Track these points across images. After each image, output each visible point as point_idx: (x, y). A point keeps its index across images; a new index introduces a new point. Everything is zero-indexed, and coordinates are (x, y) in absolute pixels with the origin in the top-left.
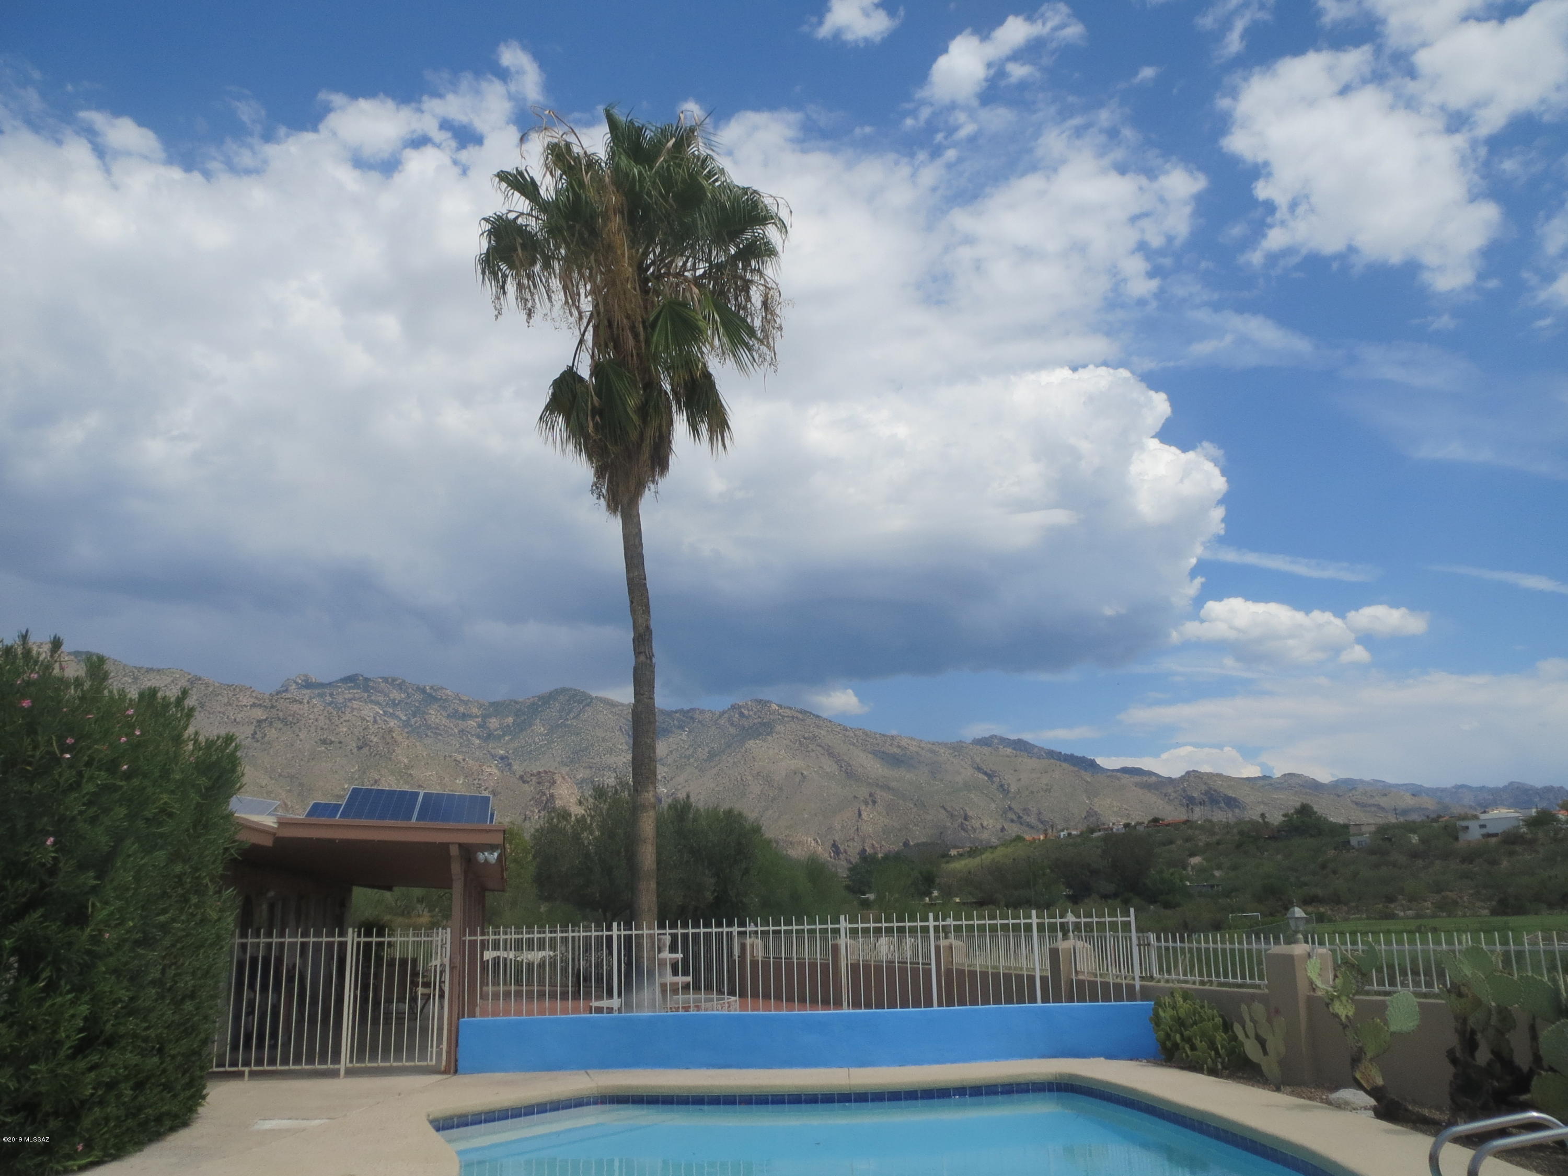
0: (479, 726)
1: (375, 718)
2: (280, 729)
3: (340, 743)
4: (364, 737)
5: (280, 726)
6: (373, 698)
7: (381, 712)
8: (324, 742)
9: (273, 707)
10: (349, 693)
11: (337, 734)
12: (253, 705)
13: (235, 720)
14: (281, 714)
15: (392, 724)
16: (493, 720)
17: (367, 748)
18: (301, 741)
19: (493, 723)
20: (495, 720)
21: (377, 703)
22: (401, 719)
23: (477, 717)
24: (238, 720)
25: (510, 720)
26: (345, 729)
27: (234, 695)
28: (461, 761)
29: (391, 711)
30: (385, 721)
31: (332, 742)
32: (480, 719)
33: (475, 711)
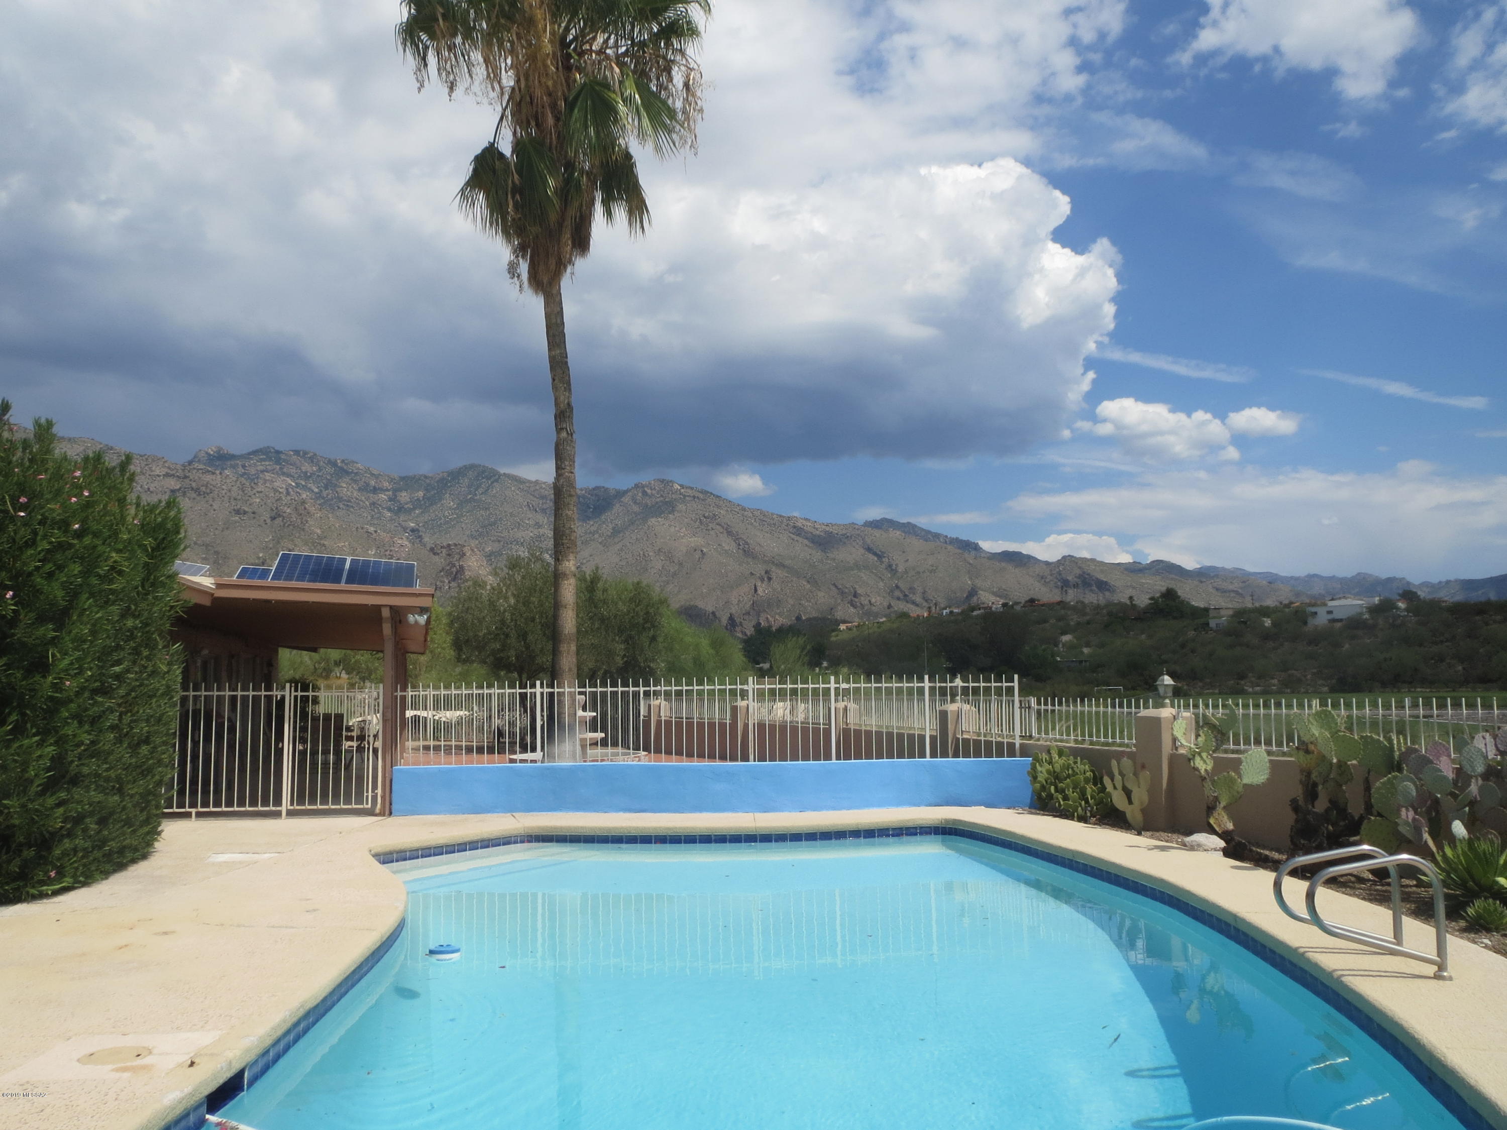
0: (390, 500)
1: (287, 489)
2: (194, 499)
3: (254, 513)
4: (277, 508)
5: (194, 495)
6: (285, 470)
7: (293, 484)
8: (238, 512)
9: (186, 477)
10: (262, 465)
11: (250, 505)
12: (167, 475)
13: (149, 489)
14: (194, 485)
15: (304, 496)
16: (404, 494)
17: (281, 519)
18: (215, 510)
19: (404, 496)
20: (405, 494)
21: (289, 475)
22: (313, 491)
23: (388, 490)
24: (151, 489)
25: (420, 494)
26: (258, 500)
27: (147, 465)
28: (373, 532)
29: (304, 483)
30: (298, 492)
31: (245, 513)
32: (391, 493)
33: (386, 484)
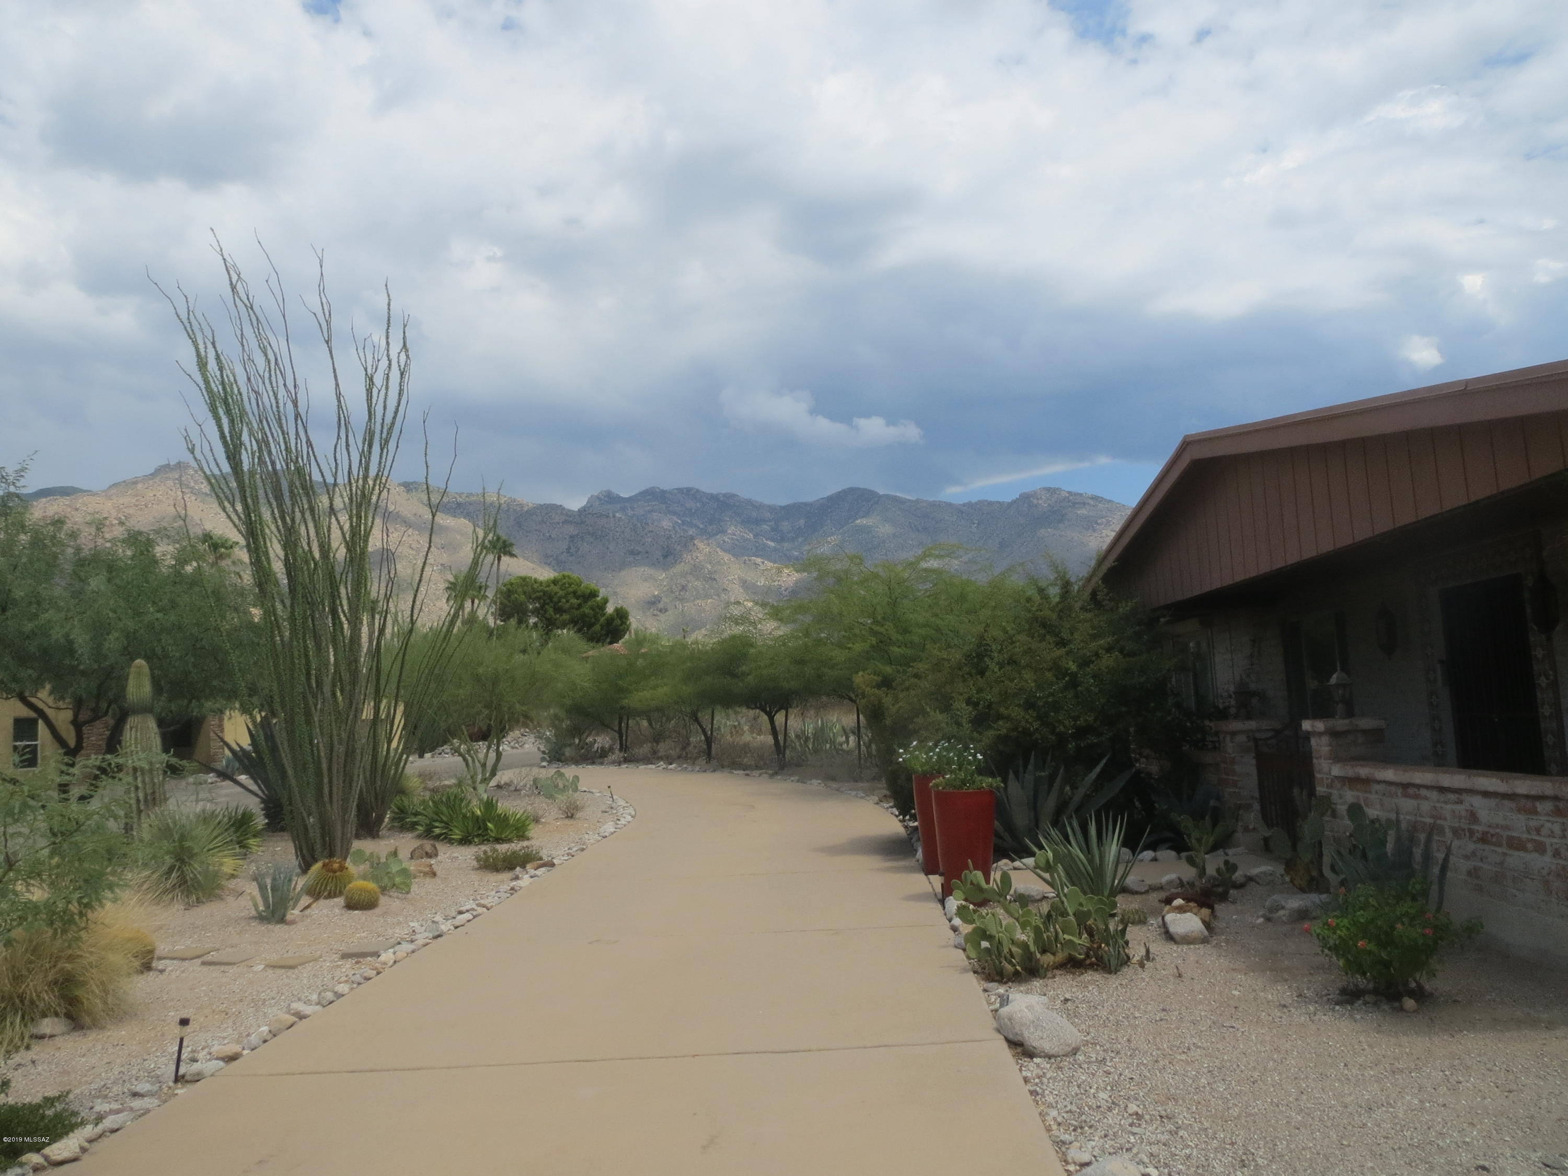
0: (773, 530)
1: (674, 527)
2: (592, 543)
3: (647, 553)
4: (667, 546)
5: (592, 540)
6: (671, 509)
7: (680, 522)
8: (632, 553)
9: (583, 523)
10: (649, 506)
11: (643, 545)
12: (565, 522)
13: (550, 536)
14: (590, 529)
15: (690, 533)
16: (786, 523)
17: (672, 557)
18: (611, 553)
19: (785, 526)
20: (787, 523)
21: (675, 513)
22: (699, 527)
23: (770, 521)
24: (553, 536)
25: (802, 522)
26: (650, 540)
27: (547, 513)
28: (760, 564)
29: (689, 520)
30: (684, 530)
31: (639, 553)
32: (773, 523)
33: (767, 515)
